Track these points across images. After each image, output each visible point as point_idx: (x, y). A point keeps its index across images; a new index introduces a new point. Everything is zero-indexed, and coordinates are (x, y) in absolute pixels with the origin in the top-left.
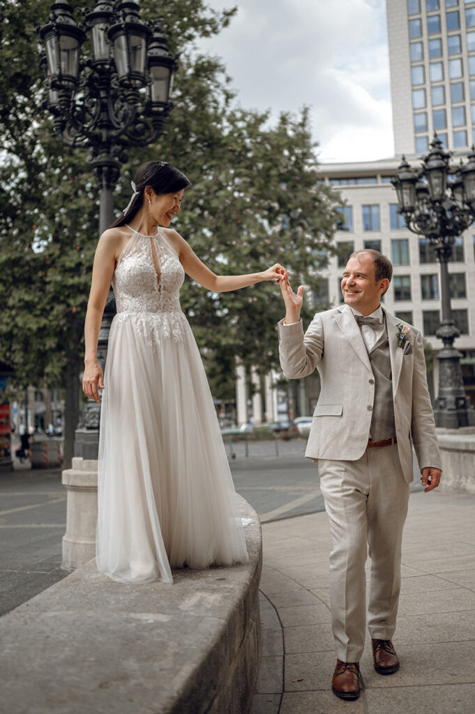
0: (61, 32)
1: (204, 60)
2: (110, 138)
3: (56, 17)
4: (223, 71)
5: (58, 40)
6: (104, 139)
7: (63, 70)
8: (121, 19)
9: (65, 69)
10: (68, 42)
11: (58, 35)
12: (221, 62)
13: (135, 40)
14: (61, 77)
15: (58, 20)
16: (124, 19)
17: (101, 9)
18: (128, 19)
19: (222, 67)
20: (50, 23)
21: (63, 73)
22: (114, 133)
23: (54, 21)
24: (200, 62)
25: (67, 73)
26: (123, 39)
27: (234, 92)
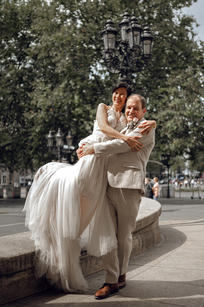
0: (109, 33)
1: (186, 17)
2: (127, 70)
3: (106, 28)
4: (195, 22)
5: (108, 35)
6: (125, 71)
7: (109, 46)
8: (130, 26)
9: (110, 46)
10: (111, 36)
11: (108, 34)
12: (194, 18)
13: (136, 33)
14: (108, 49)
15: (107, 29)
16: (131, 26)
17: (125, 21)
18: (133, 26)
19: (194, 20)
20: (105, 30)
21: (109, 48)
22: (128, 68)
23: (106, 29)
24: (184, 18)
25: (111, 48)
26: (131, 33)
27: (196, 33)
